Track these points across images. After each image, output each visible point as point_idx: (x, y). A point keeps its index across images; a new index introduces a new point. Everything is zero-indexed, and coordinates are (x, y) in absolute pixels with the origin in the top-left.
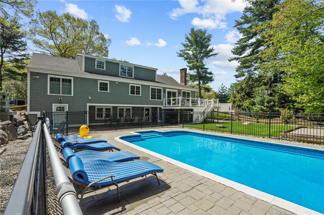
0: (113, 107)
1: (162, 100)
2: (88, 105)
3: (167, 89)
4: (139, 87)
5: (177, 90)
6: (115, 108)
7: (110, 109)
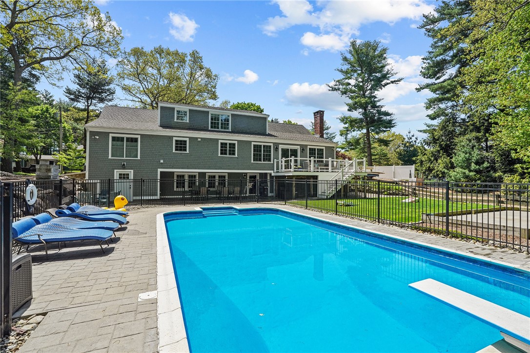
0: (199, 173)
1: (272, 162)
2: (159, 170)
3: (280, 146)
4: (234, 144)
5: (299, 147)
6: (202, 175)
7: (195, 176)
